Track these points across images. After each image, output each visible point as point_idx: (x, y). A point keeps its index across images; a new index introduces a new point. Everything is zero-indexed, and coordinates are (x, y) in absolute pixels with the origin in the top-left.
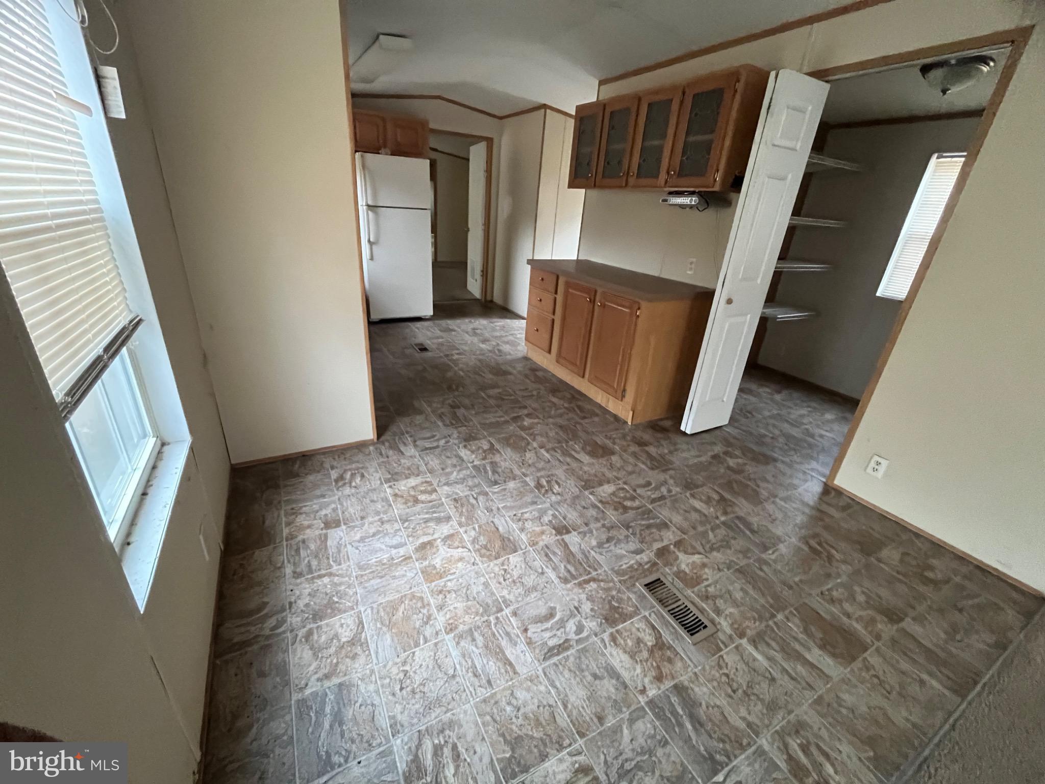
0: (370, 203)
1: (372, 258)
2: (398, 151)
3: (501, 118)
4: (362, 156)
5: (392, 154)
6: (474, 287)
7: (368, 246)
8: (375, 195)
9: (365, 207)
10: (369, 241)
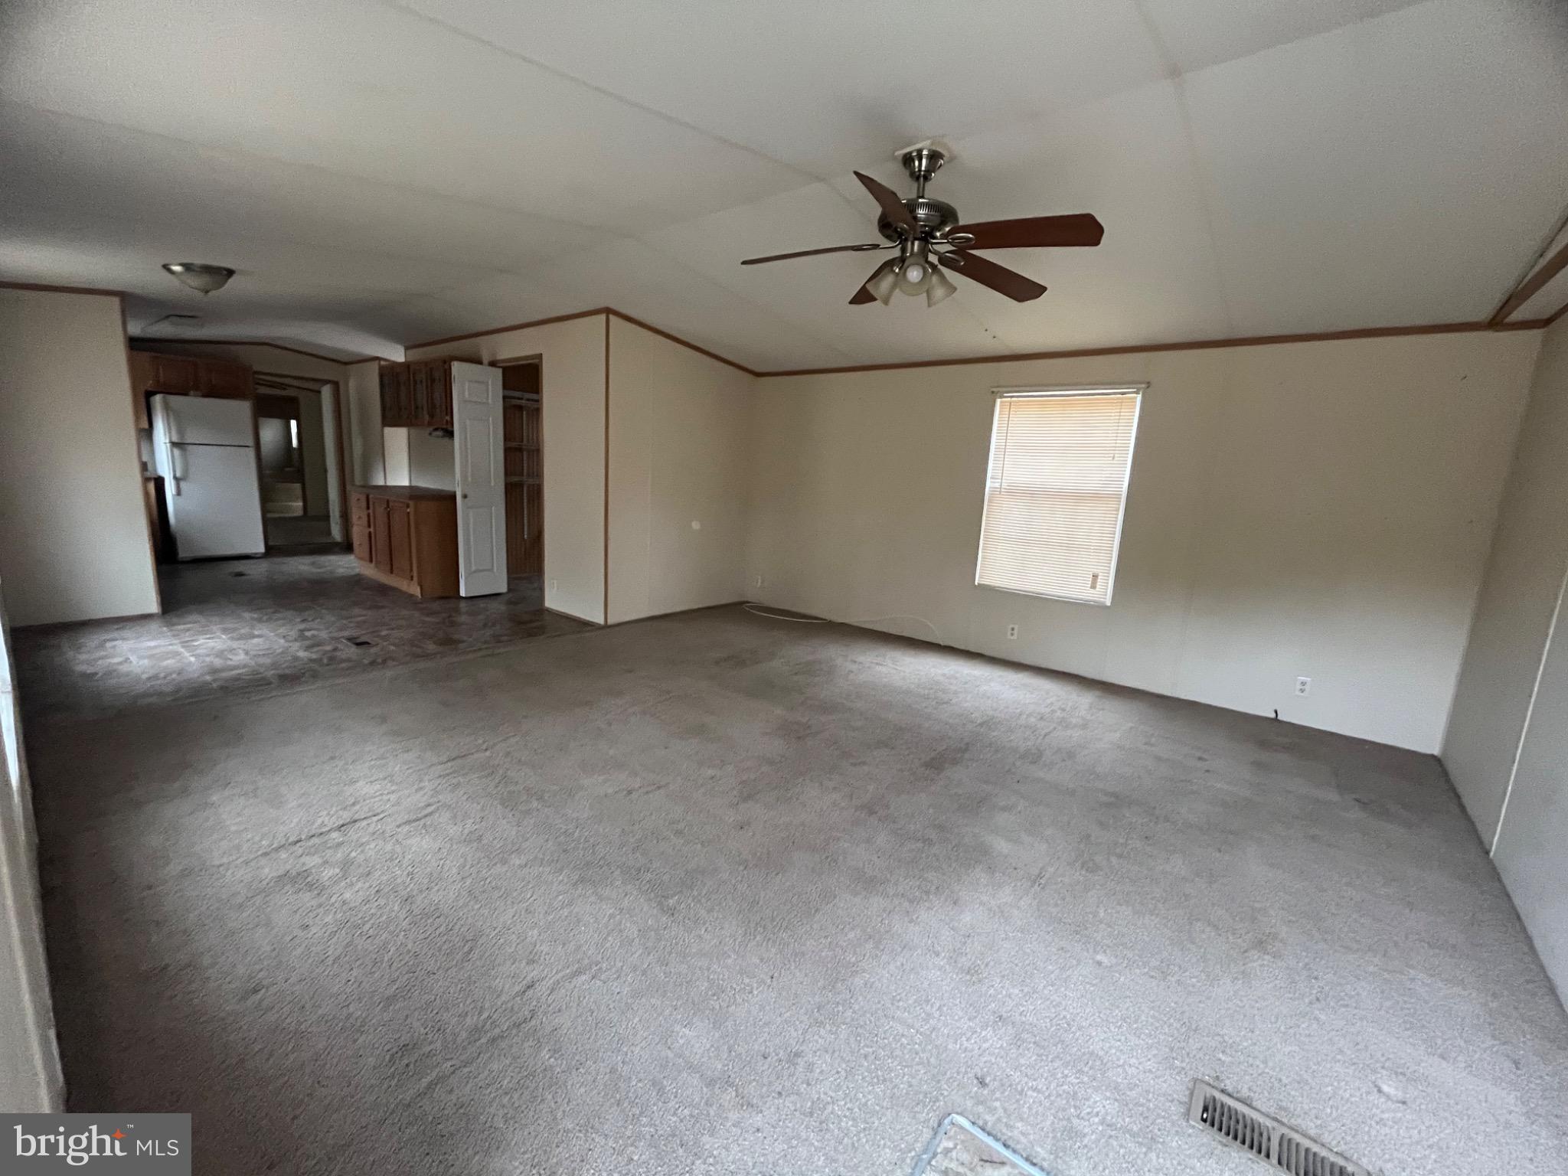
0: (175, 439)
1: (179, 493)
2: (212, 392)
3: (346, 363)
4: (164, 397)
5: (204, 396)
6: (337, 533)
7: (173, 482)
8: (181, 432)
9: (168, 445)
10: (175, 478)
